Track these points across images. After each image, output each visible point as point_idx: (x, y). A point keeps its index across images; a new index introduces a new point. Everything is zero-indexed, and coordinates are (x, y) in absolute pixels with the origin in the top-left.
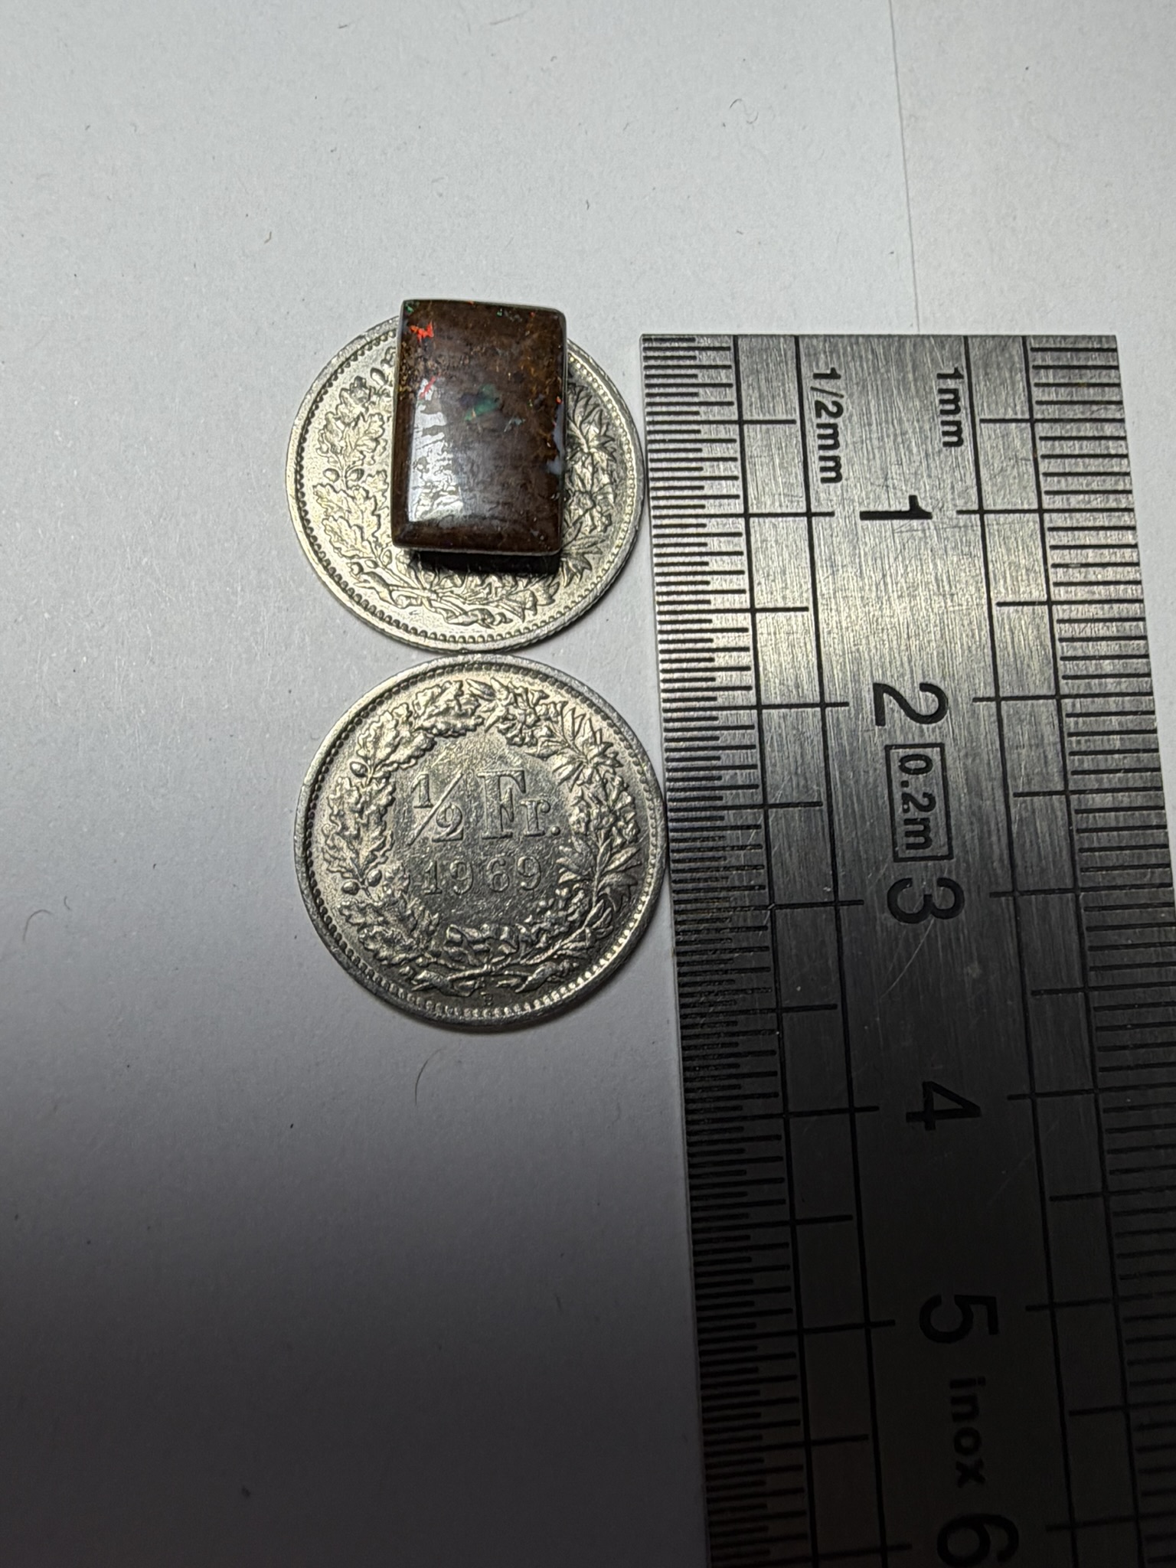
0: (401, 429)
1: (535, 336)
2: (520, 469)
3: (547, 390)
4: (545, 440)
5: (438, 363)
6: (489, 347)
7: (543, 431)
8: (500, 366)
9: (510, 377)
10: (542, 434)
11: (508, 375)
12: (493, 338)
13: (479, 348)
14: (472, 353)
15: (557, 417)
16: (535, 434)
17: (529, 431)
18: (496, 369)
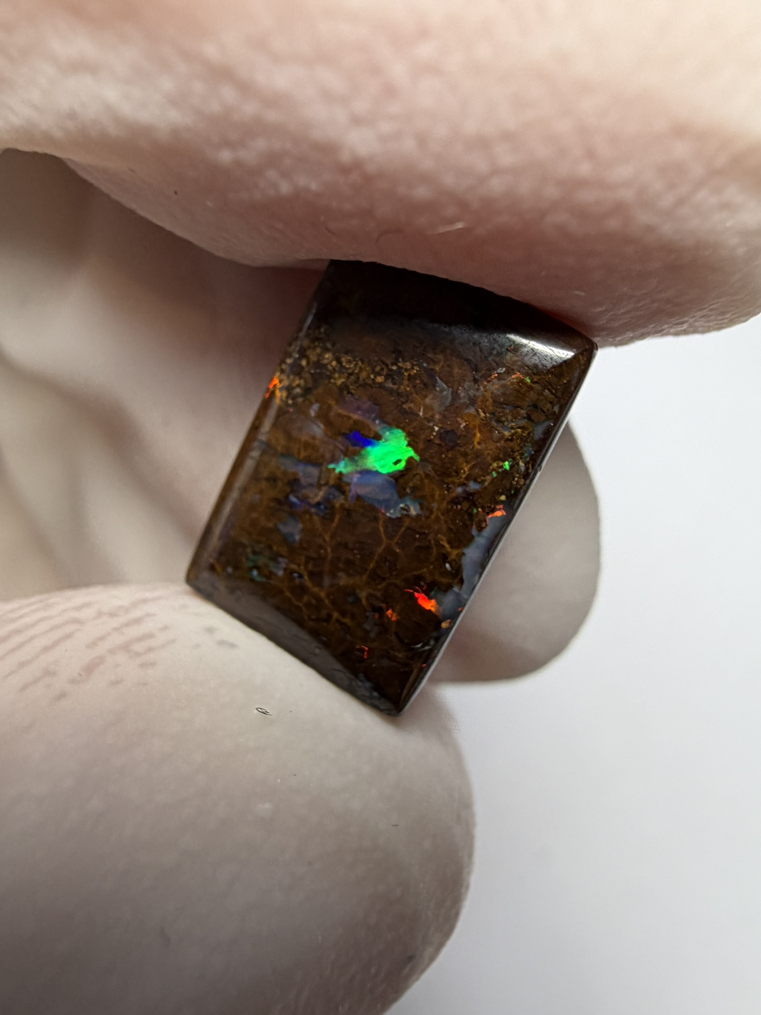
5: (340, 362)
6: (425, 369)
7: (449, 542)
8: (427, 408)
9: (434, 434)
10: (443, 546)
11: (434, 429)
12: (440, 357)
13: (408, 365)
14: (394, 368)
15: (484, 528)
16: (432, 542)
17: (424, 533)
18: (420, 411)
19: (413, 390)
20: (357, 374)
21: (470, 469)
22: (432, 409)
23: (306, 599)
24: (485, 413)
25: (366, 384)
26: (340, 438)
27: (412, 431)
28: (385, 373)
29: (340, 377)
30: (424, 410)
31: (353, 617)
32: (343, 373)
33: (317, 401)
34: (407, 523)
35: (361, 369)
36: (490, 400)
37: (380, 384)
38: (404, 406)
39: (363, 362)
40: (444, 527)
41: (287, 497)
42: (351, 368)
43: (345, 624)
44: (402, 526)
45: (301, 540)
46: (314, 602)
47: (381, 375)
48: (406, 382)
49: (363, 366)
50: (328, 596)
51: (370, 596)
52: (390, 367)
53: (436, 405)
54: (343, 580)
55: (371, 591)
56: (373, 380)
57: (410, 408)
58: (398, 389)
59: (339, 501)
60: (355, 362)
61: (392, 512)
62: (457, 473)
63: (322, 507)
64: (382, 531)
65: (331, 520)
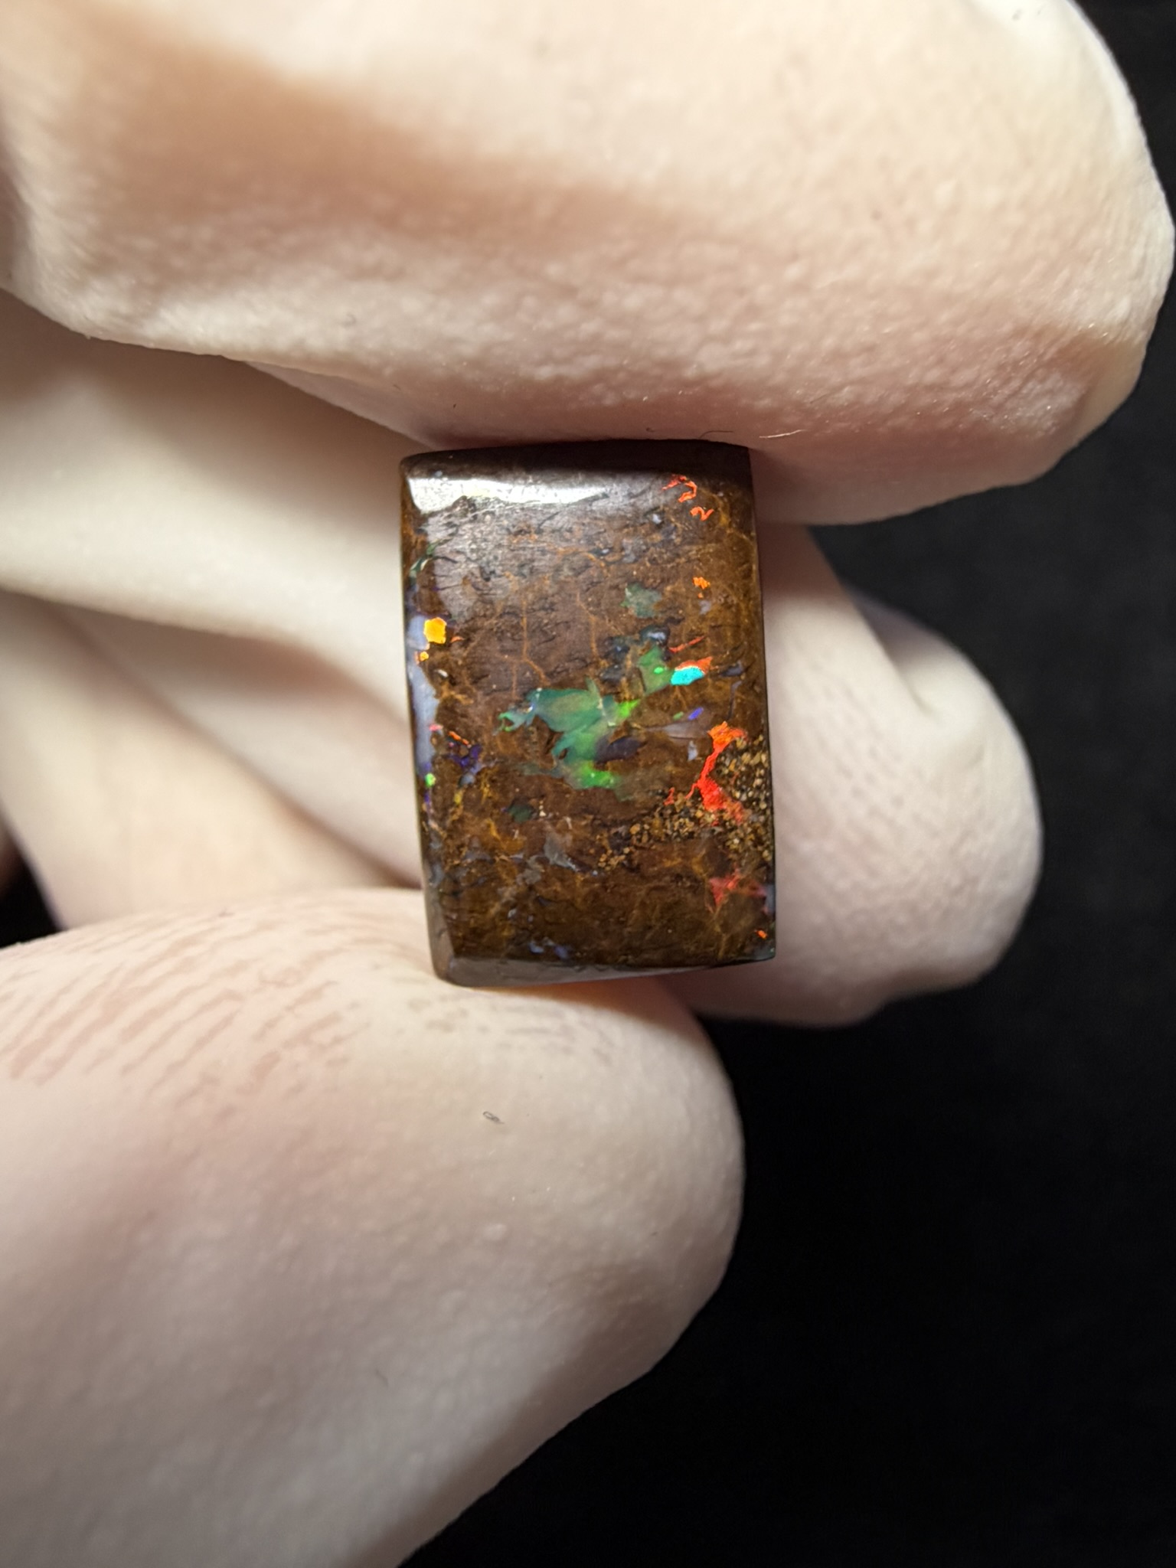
0: (754, 671)
1: (495, 909)
2: (499, 609)
4: (452, 682)
5: (694, 819)
6: (590, 868)
7: (457, 701)
8: (564, 830)
9: (541, 807)
10: (461, 693)
11: (545, 812)
12: (586, 889)
13: (614, 862)
14: (627, 850)
15: (431, 738)
16: (474, 690)
17: (489, 694)
18: (572, 823)
19: (592, 839)
20: (665, 819)
21: (481, 793)
22: (559, 831)
23: (578, 532)
24: (503, 860)
25: (649, 814)
26: (643, 738)
27: (568, 796)
28: (635, 838)
30: (567, 826)
32: (682, 810)
33: (694, 761)
34: (514, 694)
35: (664, 826)
36: (504, 876)
37: (633, 824)
38: (591, 817)
39: (667, 835)
40: (472, 714)
41: (668, 633)
42: (676, 821)
45: (622, 595)
47: (638, 833)
48: (605, 843)
49: (664, 830)
50: (554, 554)
52: (632, 848)
53: (558, 838)
54: (547, 584)
56: (643, 823)
57: (585, 818)
58: (609, 831)
59: (603, 667)
60: (675, 829)
61: (538, 696)
62: (492, 781)
63: (619, 649)
64: (536, 667)
65: (599, 641)
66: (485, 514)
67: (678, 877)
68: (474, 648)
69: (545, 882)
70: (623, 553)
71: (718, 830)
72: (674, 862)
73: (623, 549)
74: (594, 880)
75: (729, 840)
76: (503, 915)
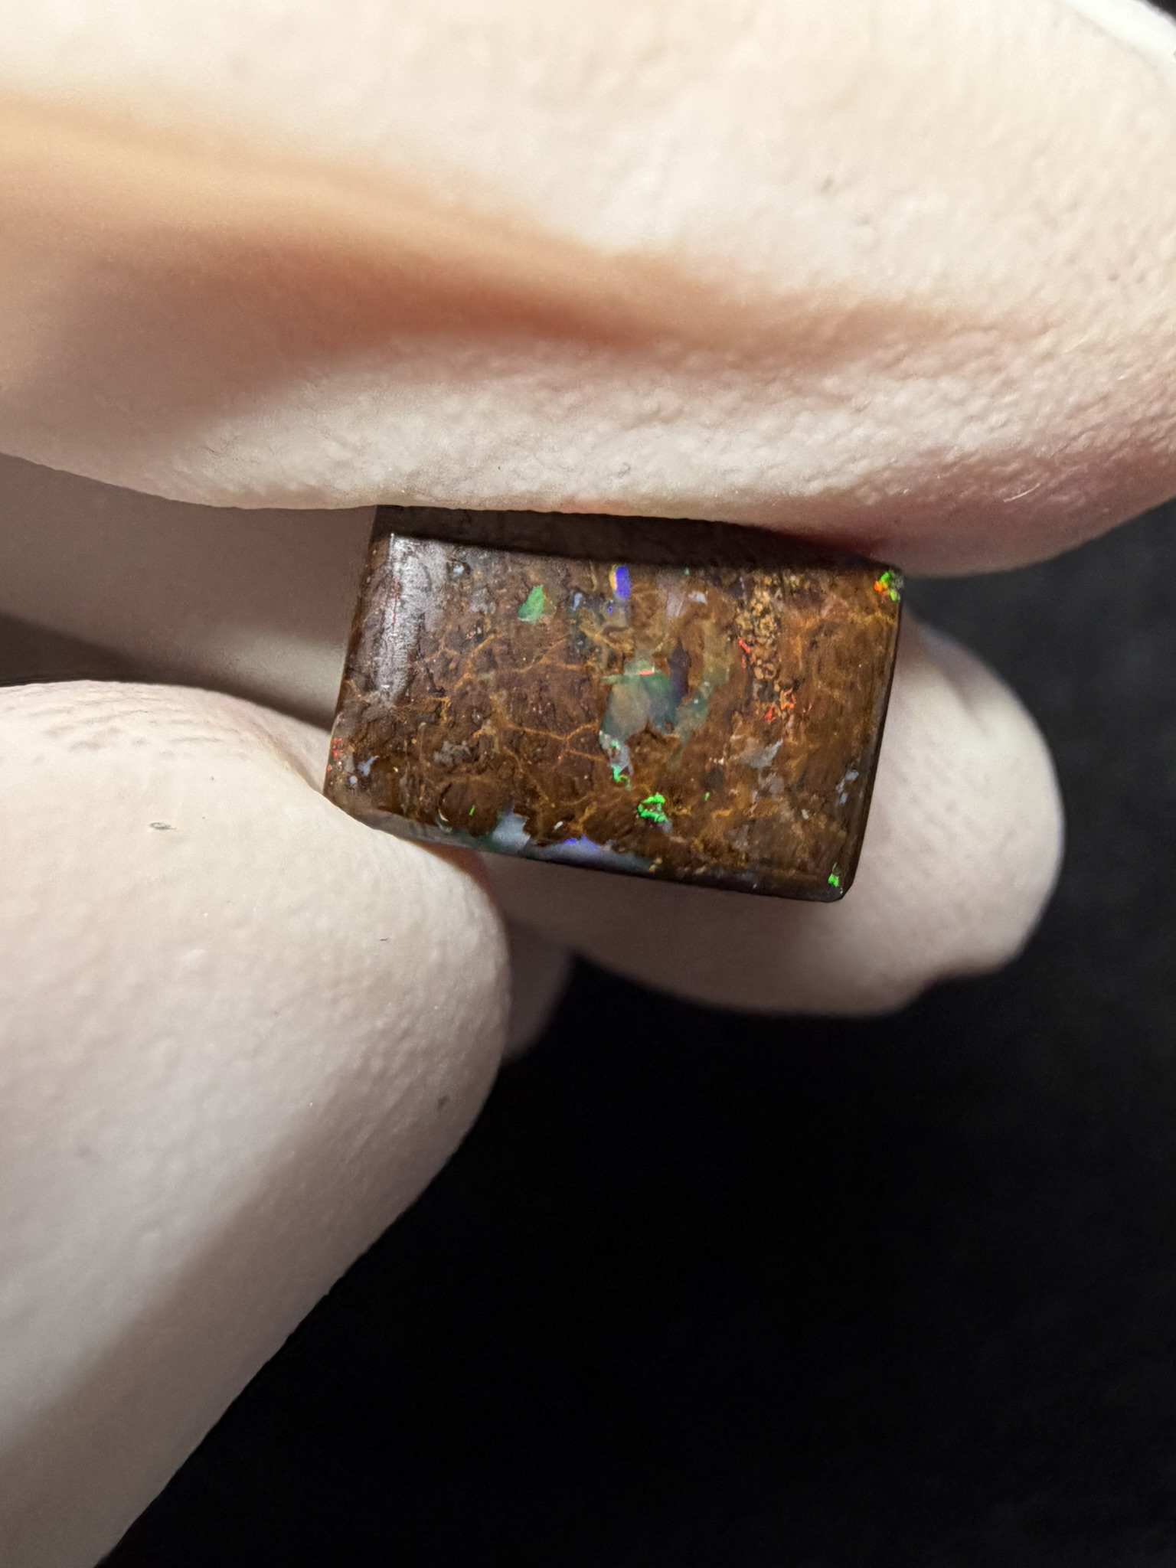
1: (798, 830)
2: (511, 753)
3: (679, 840)
4: (569, 818)
5: (765, 612)
6: (784, 727)
7: (591, 818)
8: (742, 743)
9: (715, 761)
10: (584, 811)
11: (720, 758)
12: (803, 738)
13: (785, 703)
14: (777, 688)
16: (585, 798)
17: (592, 784)
18: (736, 734)
19: (757, 718)
20: (756, 642)
21: (686, 816)
22: (742, 749)
23: (453, 653)
24: (755, 811)
25: (748, 657)
26: (674, 642)
27: (711, 731)
28: (767, 676)
29: (745, 619)
30: (739, 740)
31: (454, 724)
32: (752, 623)
33: (708, 598)
34: (599, 759)
35: (762, 645)
36: (770, 813)
37: (754, 674)
39: (773, 644)
40: (607, 806)
41: (578, 590)
42: (761, 632)
43: (439, 717)
44: (591, 753)
45: (527, 626)
46: (452, 665)
47: (763, 672)
49: (767, 646)
50: (469, 682)
51: (488, 740)
52: (776, 682)
53: (748, 752)
54: (498, 699)
55: (496, 740)
56: (755, 665)
57: (736, 721)
58: (754, 700)
59: (595, 664)
60: (768, 635)
61: (606, 736)
62: (678, 802)
63: (581, 643)
64: (578, 730)
65: (569, 660)
66: (410, 744)
67: (814, 644)
68: (543, 787)
69: (785, 775)
70: (486, 613)
71: (779, 593)
72: (798, 645)
73: (481, 612)
74: (796, 728)
75: (790, 585)
76: (805, 823)
